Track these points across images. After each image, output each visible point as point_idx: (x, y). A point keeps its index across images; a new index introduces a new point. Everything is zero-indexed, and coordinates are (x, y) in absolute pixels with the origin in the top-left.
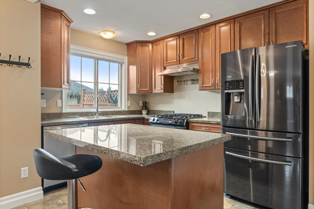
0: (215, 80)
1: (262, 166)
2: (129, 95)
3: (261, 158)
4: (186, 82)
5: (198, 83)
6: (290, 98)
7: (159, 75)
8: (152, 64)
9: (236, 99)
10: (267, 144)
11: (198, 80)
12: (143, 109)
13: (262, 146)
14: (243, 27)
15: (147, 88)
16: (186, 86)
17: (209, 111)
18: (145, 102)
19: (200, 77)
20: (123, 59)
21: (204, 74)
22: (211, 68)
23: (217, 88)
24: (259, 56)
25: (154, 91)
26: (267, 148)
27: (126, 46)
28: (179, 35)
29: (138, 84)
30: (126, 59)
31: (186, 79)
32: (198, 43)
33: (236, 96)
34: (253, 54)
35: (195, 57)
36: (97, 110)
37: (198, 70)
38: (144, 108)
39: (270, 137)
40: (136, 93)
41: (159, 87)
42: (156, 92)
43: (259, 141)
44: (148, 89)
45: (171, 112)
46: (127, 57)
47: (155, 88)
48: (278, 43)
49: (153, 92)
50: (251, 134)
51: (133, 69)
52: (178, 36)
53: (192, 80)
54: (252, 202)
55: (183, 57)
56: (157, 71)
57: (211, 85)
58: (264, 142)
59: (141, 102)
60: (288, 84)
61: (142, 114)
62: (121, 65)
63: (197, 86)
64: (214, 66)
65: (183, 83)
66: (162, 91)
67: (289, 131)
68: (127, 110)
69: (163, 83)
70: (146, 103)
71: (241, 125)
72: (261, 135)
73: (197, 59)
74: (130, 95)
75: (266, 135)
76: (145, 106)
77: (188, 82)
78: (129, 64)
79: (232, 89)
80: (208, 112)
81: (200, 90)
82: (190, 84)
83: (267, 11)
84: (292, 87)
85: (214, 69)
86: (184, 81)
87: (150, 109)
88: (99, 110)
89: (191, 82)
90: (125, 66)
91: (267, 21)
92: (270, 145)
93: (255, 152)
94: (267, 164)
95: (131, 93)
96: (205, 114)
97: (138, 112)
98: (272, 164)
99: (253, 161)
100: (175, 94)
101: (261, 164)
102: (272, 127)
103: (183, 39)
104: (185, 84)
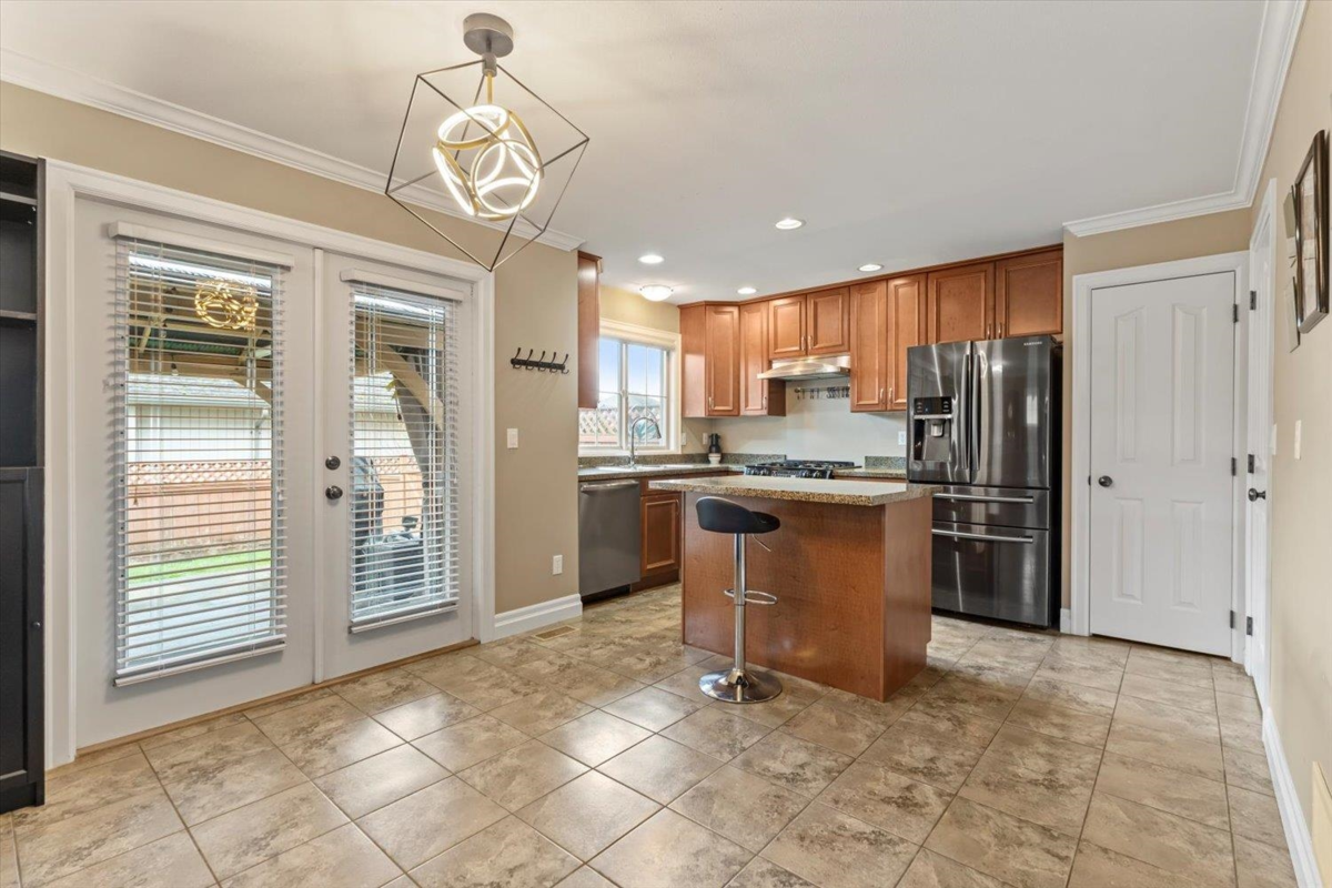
0: (886, 393)
1: (980, 547)
2: (685, 419)
3: (979, 533)
4: (815, 393)
5: (847, 396)
6: (1033, 426)
7: (756, 379)
8: (739, 354)
9: (936, 431)
10: (987, 509)
11: (847, 389)
12: (711, 452)
13: (978, 513)
14: (944, 291)
15: (727, 405)
16: (815, 401)
17: (869, 455)
18: (717, 435)
19: (853, 385)
20: (673, 341)
21: (861, 377)
22: (877, 367)
23: (889, 408)
24: (979, 357)
25: (743, 412)
26: (989, 517)
27: (679, 310)
28: (806, 294)
29: (710, 396)
30: (677, 340)
31: (814, 387)
32: (849, 314)
33: (934, 425)
34: (968, 352)
35: (843, 344)
36: (633, 452)
37: (849, 370)
38: (714, 449)
39: (994, 494)
40: (703, 416)
41: (756, 402)
42: (749, 413)
43: (974, 505)
44: (730, 408)
45: (779, 457)
46: (679, 337)
47: (746, 406)
48: (1011, 333)
49: (742, 414)
50: (959, 492)
51: (696, 363)
52: (802, 296)
53: (831, 390)
54: (961, 610)
55: (815, 343)
56: (751, 369)
57: (876, 402)
58: (983, 505)
59: (705, 436)
60: (1029, 390)
61: (708, 462)
62: (668, 354)
63: (846, 402)
64: (884, 364)
65: (808, 394)
66: (765, 412)
67: (1031, 484)
68: (680, 453)
69: (766, 394)
70: (717, 437)
71: (939, 478)
72: (977, 493)
73: (846, 347)
74: (687, 421)
75: (987, 494)
76: (716, 444)
77: (821, 393)
78: (686, 350)
79: (931, 413)
80: (866, 458)
81: (852, 412)
82: (825, 397)
83: (991, 266)
84: (1036, 398)
85: (884, 371)
86: (812, 391)
87: (724, 451)
88: (636, 453)
89: (827, 393)
90: (676, 357)
91: (991, 285)
92: (995, 509)
93: (966, 524)
94: (990, 542)
95: (691, 416)
96: (859, 461)
97: (698, 459)
98: (1000, 542)
99: (961, 538)
100: (789, 418)
101: (977, 543)
102: (997, 478)
103: (816, 305)
104: (812, 397)
